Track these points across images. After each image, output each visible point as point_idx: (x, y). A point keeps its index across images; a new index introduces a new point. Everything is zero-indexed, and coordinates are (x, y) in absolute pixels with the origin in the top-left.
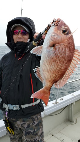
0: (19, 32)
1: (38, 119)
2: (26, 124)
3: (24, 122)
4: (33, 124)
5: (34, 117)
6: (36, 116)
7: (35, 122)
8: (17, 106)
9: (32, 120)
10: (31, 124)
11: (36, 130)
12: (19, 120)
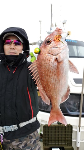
0: (12, 41)
1: (35, 136)
2: (23, 143)
3: (20, 142)
4: (30, 142)
5: (32, 134)
6: (33, 133)
7: (32, 139)
8: (15, 125)
9: (30, 138)
10: (29, 143)
11: (33, 148)
12: (15, 140)
